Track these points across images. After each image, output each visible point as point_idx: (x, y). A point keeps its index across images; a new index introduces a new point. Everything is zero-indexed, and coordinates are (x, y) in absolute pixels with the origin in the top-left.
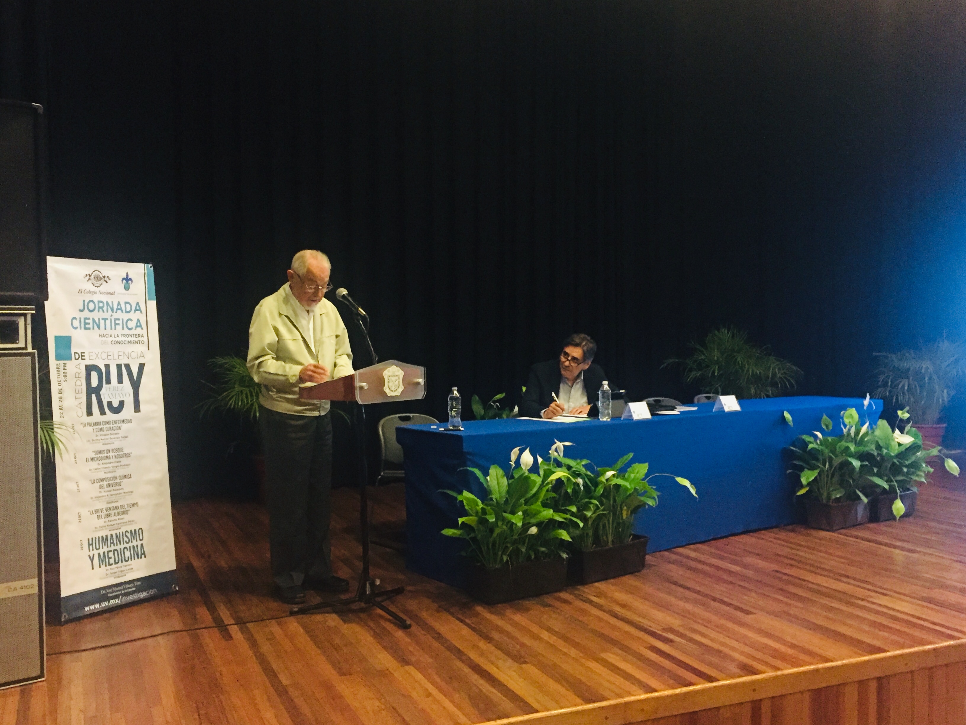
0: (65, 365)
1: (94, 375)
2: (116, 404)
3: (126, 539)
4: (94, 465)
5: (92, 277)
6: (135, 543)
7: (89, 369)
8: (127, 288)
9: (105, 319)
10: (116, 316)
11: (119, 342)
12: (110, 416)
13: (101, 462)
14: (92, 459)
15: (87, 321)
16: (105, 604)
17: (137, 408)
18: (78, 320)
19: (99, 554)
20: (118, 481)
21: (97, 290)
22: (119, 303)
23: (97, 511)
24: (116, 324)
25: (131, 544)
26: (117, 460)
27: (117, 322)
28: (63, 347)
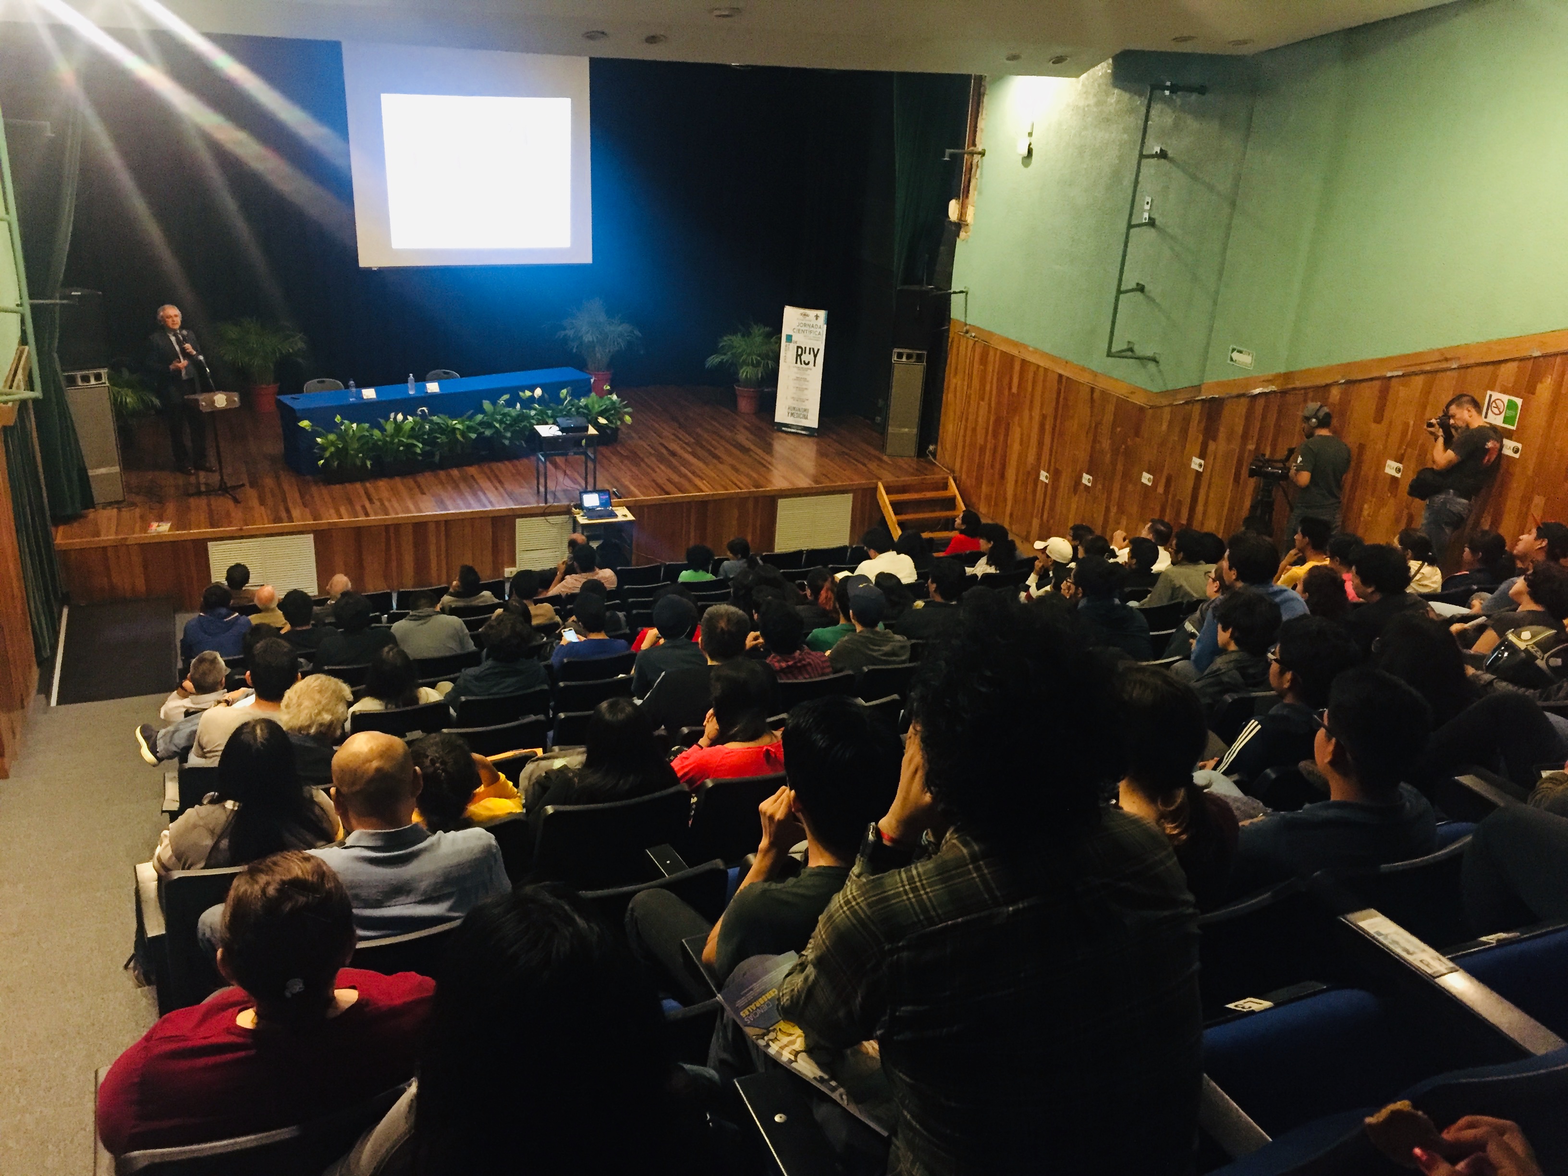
0: (789, 344)
1: (800, 350)
2: (806, 362)
3: (800, 410)
5: (804, 314)
6: (805, 413)
7: (798, 347)
8: (816, 319)
9: (806, 331)
10: (810, 329)
11: (811, 340)
12: (804, 365)
13: (796, 381)
14: (793, 380)
15: (799, 330)
17: (814, 365)
18: (796, 330)
19: (791, 412)
20: (803, 389)
22: (813, 325)
23: (793, 398)
26: (804, 382)
27: (811, 332)
28: (789, 338)
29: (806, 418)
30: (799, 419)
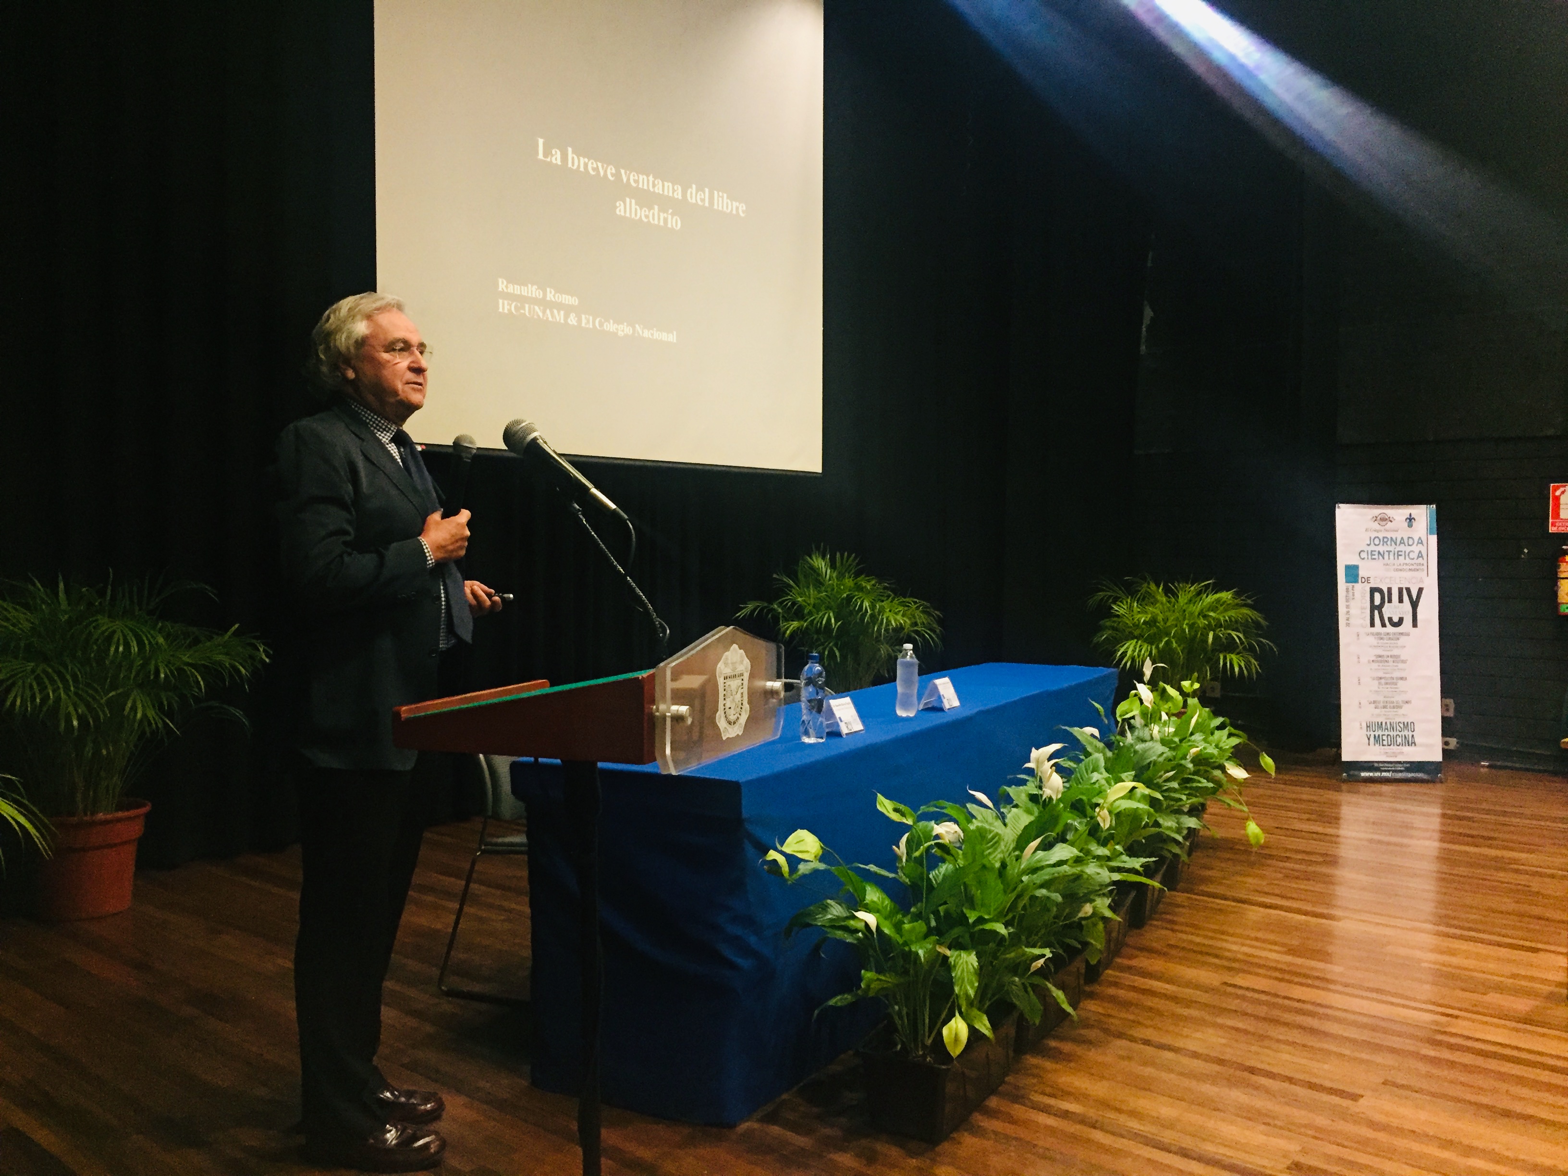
0: (1353, 586)
1: (1377, 596)
2: (1396, 620)
3: (1398, 728)
4: (1375, 665)
5: (1379, 518)
6: (1406, 733)
7: (1373, 591)
8: (1410, 526)
9: (1389, 552)
10: (1398, 548)
11: (1401, 570)
12: (1389, 628)
13: (1381, 664)
14: (1373, 661)
15: (1373, 553)
16: (1377, 774)
17: (1415, 624)
18: (1366, 553)
19: (1375, 736)
20: (1395, 681)
21: (1382, 528)
22: (1402, 538)
23: (1374, 702)
24: (1398, 555)
25: (1403, 733)
26: (1395, 664)
27: (1400, 553)
28: (1353, 573)
29: (1410, 742)
30: (1394, 748)
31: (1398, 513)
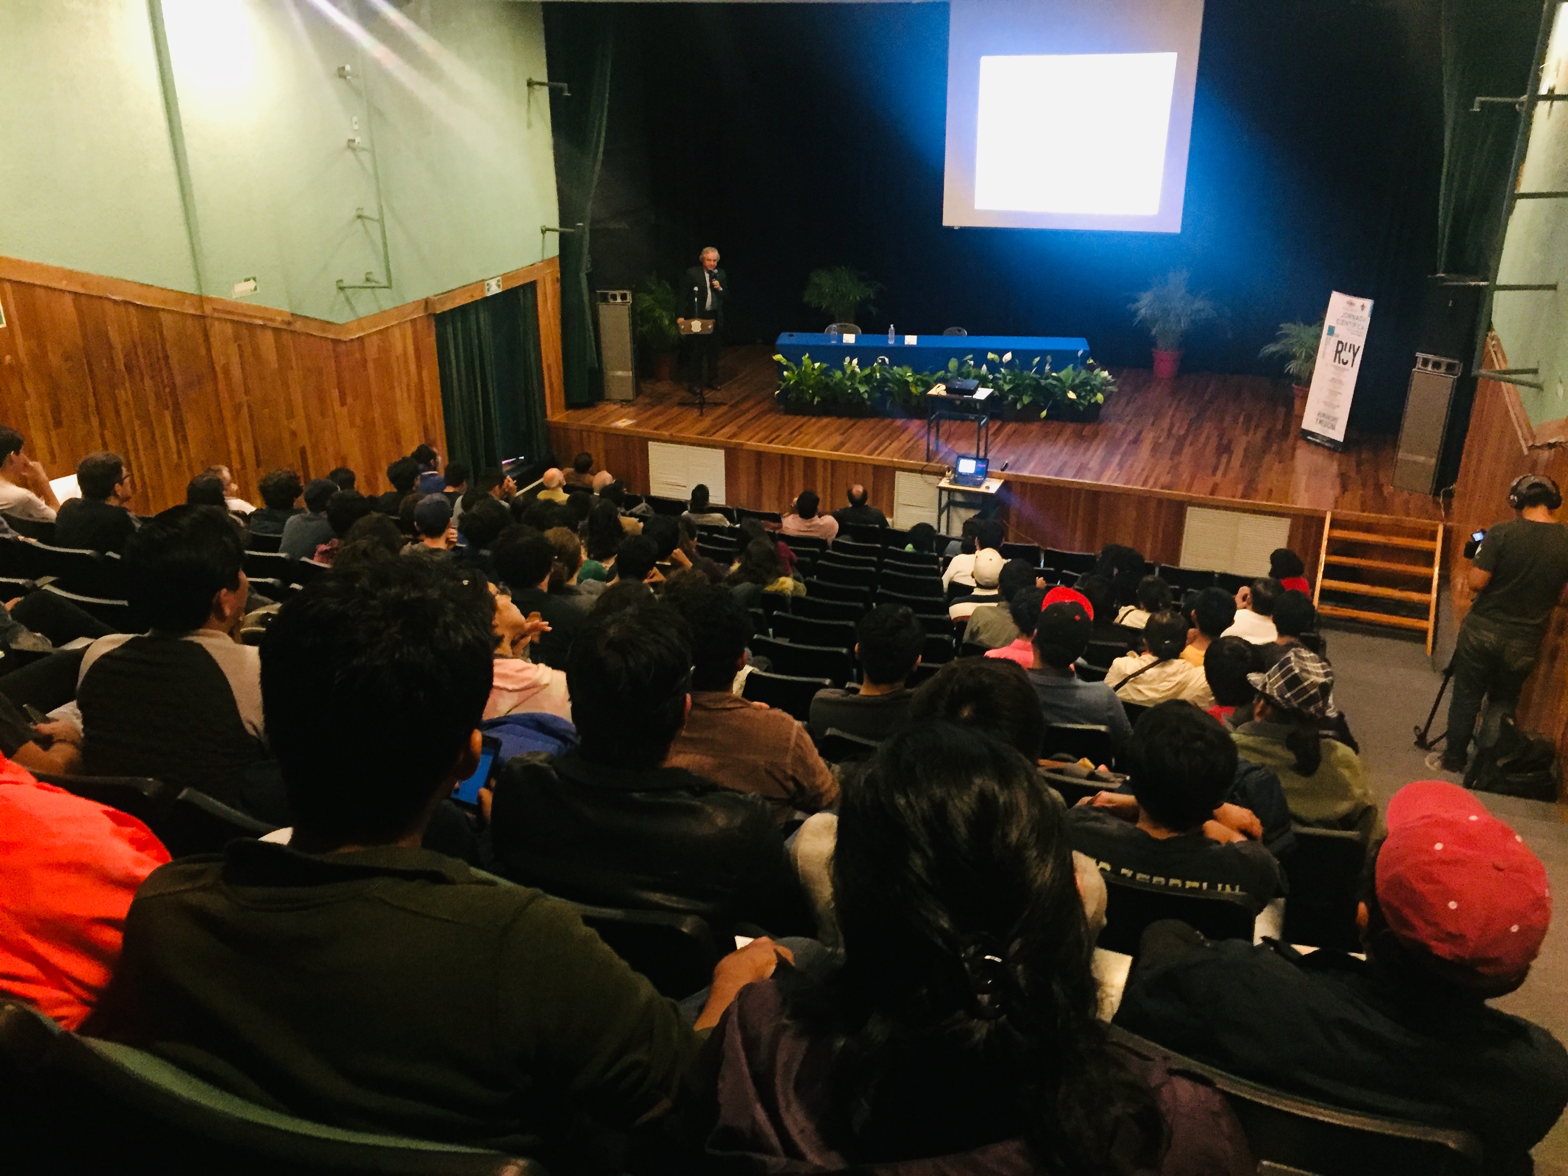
0: (1331, 338)
1: (1340, 345)
2: (1345, 361)
3: (1331, 419)
4: (1330, 383)
5: (1349, 302)
7: (1339, 342)
8: (1362, 310)
9: (1350, 322)
10: (1354, 321)
11: (1353, 334)
12: (1341, 365)
13: (1333, 383)
14: (1331, 380)
15: (1343, 321)
17: (1352, 366)
18: (1340, 320)
19: (1321, 420)
20: (1336, 394)
21: (1349, 308)
22: (1357, 316)
23: (1325, 402)
25: (1332, 422)
26: (1338, 385)
27: (1354, 324)
28: (1331, 331)
29: (1333, 428)
30: (1326, 428)
31: (1359, 301)
